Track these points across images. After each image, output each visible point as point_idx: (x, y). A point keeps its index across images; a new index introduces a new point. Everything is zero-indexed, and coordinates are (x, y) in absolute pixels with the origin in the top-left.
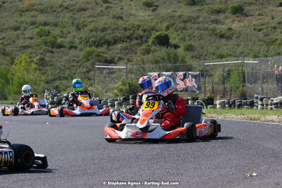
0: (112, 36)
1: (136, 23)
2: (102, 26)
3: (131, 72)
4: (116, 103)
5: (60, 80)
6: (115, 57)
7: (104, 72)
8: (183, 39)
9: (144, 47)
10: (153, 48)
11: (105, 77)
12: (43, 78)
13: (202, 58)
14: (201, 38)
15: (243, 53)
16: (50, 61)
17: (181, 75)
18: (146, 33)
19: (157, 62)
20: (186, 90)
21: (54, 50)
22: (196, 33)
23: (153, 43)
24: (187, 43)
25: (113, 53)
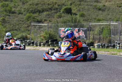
0: (41, 8)
1: (55, 1)
2: (36, 3)
3: (51, 27)
4: (42, 43)
5: (13, 31)
6: (43, 19)
7: (37, 27)
8: (79, 10)
9: (58, 14)
10: (63, 15)
11: (37, 30)
12: (4, 29)
13: (89, 21)
14: (88, 10)
15: (111, 18)
16: (8, 20)
17: (76, 30)
18: (60, 7)
19: (65, 22)
20: (79, 38)
21: (10, 14)
22: (86, 7)
23: (63, 12)
24: (81, 13)
25: (42, 17)
